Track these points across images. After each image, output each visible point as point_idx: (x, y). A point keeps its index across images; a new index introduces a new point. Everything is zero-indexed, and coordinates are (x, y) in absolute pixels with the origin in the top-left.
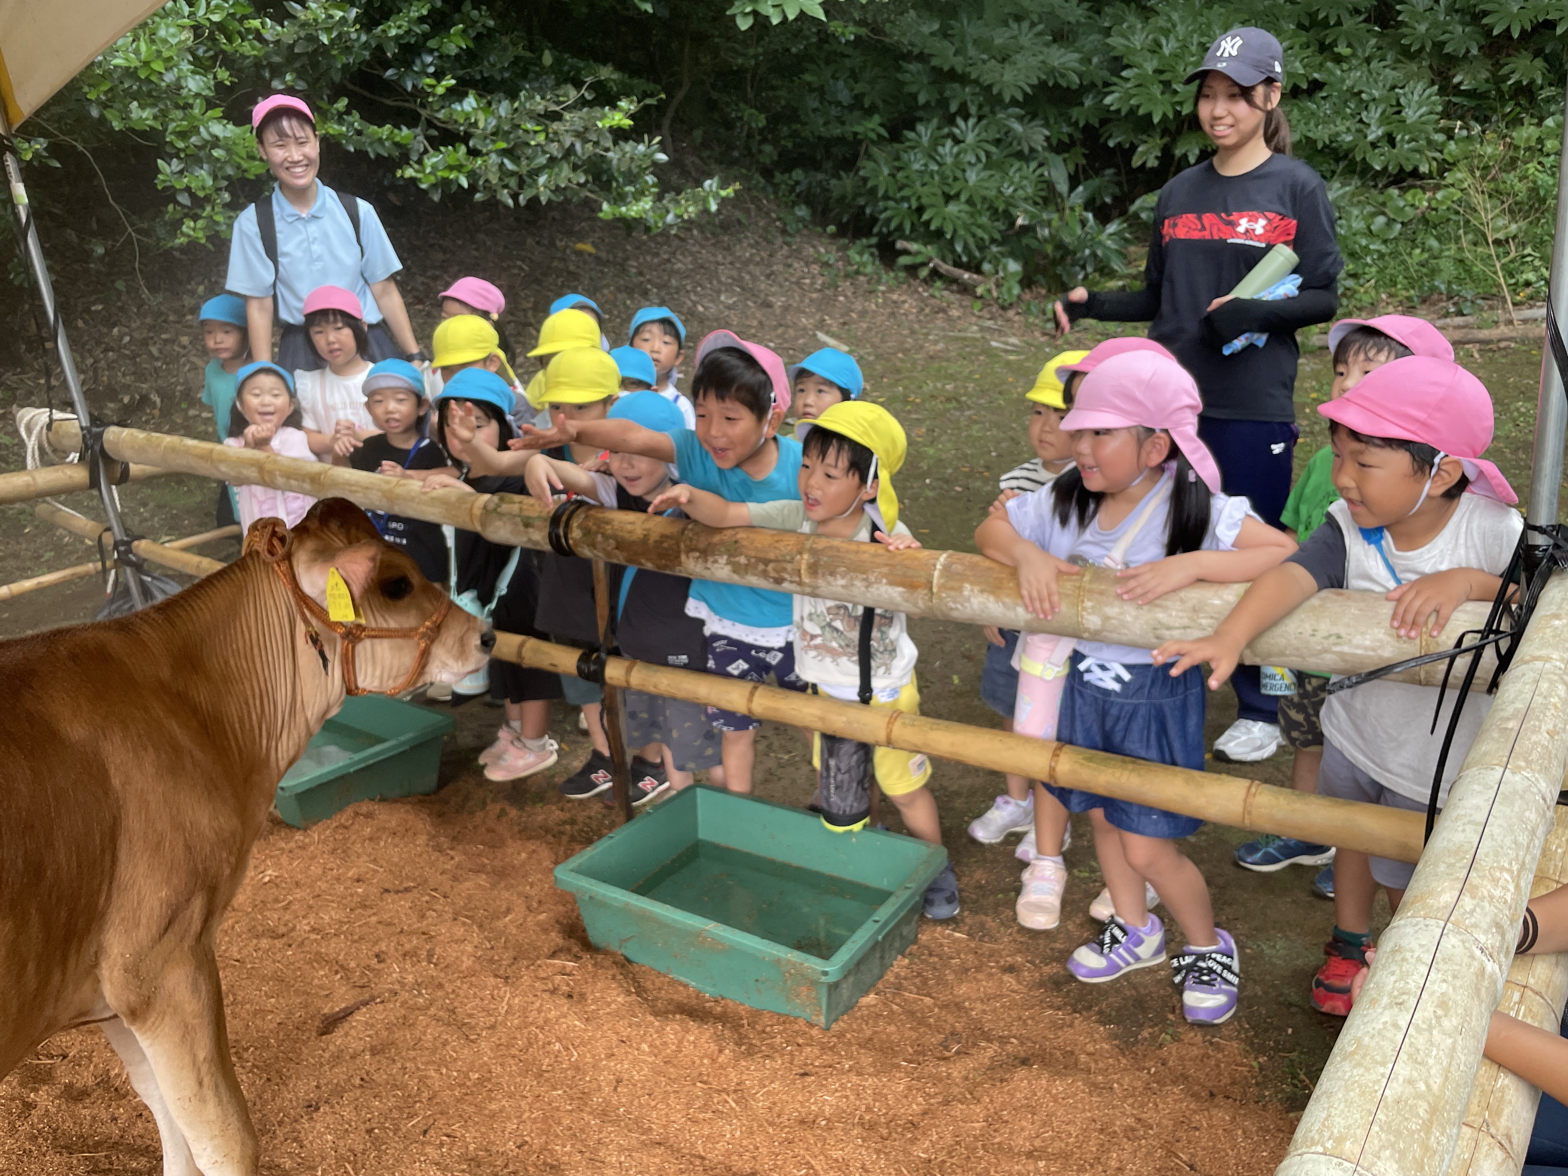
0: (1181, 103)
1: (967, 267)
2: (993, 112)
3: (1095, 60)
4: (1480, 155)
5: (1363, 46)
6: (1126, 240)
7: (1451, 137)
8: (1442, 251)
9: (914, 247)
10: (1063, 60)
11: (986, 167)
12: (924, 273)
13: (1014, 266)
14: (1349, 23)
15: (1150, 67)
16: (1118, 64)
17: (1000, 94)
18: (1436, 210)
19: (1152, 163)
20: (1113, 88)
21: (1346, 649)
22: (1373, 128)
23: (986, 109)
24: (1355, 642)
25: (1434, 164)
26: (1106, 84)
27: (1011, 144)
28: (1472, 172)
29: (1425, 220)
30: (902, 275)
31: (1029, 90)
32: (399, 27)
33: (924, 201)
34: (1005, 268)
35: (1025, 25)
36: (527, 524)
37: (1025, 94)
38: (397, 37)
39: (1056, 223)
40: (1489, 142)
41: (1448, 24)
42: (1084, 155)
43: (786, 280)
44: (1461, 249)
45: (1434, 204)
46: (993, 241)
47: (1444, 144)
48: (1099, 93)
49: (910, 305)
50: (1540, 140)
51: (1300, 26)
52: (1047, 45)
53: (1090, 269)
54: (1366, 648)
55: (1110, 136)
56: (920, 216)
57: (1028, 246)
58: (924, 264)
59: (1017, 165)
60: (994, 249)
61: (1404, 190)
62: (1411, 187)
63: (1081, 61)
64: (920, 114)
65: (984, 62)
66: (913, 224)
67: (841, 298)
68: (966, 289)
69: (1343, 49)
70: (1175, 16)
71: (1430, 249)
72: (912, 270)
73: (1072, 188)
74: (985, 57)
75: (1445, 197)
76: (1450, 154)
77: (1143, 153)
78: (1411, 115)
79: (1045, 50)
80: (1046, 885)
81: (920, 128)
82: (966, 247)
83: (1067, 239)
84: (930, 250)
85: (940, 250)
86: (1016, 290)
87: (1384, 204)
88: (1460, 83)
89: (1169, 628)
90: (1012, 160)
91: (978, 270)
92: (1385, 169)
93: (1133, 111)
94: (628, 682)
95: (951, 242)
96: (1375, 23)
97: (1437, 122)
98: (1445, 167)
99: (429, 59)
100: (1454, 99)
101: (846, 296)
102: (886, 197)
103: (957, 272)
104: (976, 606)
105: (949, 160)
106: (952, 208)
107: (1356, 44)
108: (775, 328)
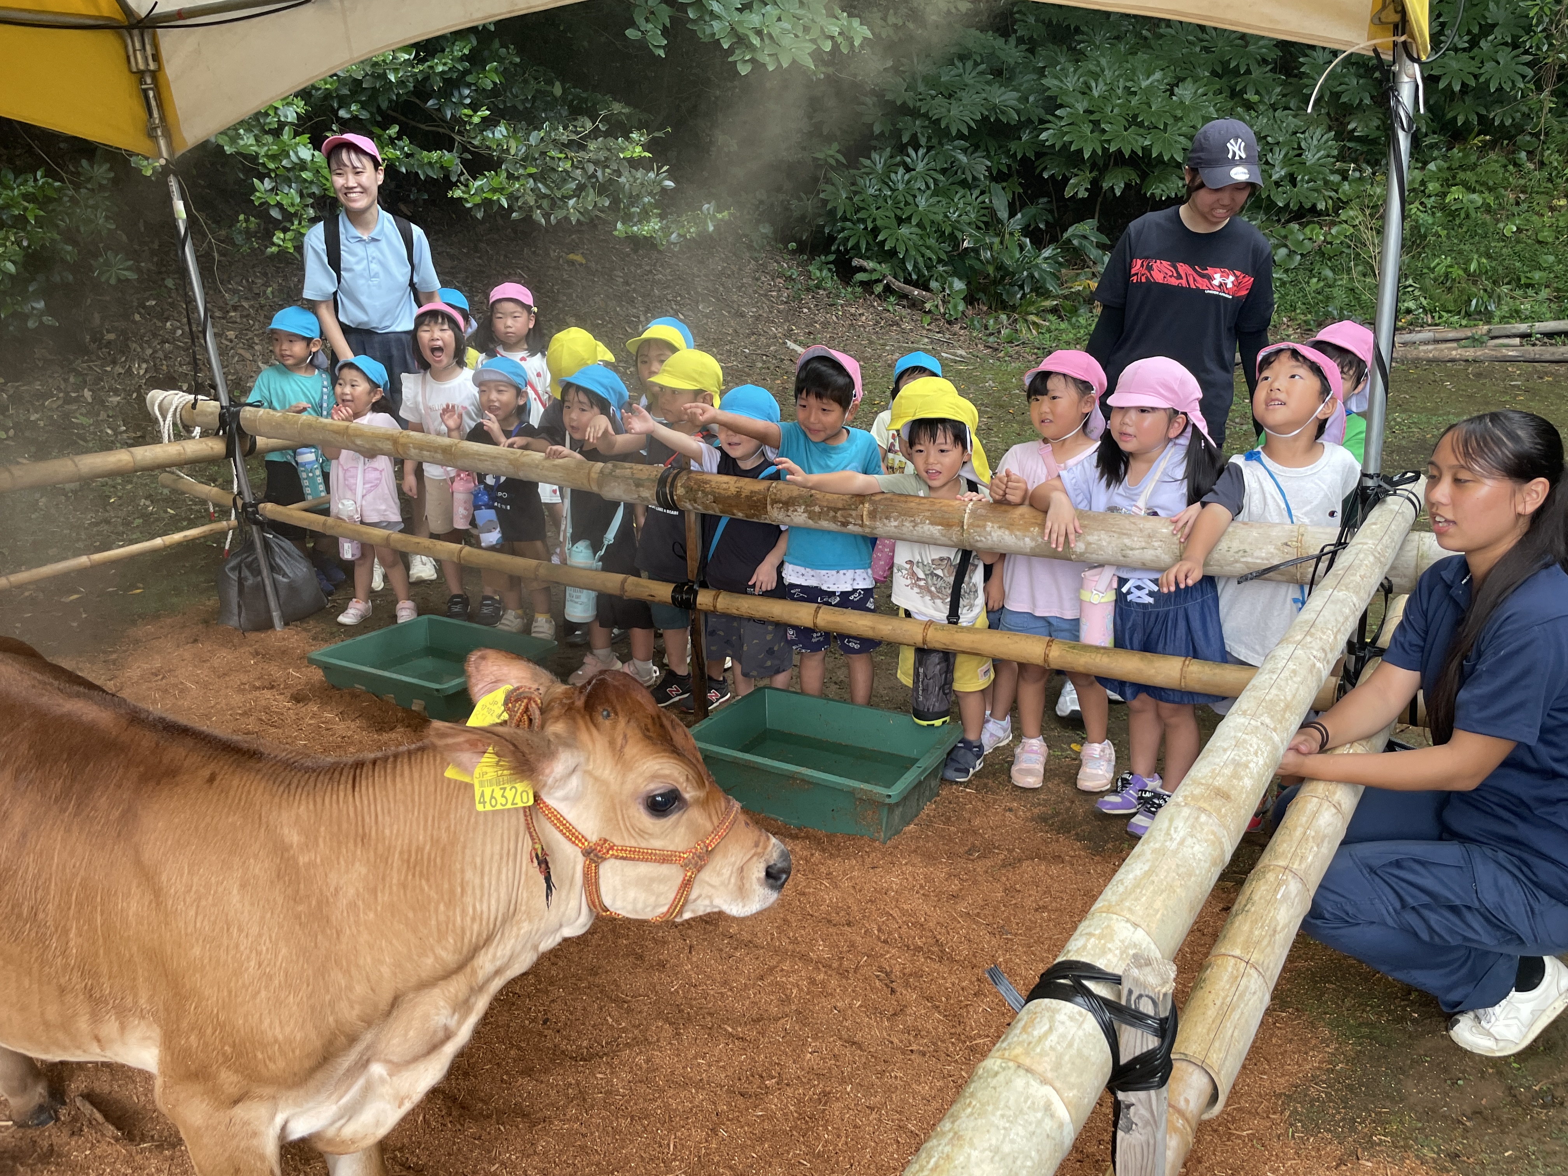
0: (1109, 141)
1: (916, 285)
2: (941, 144)
3: (1031, 99)
4: (1370, 195)
5: (1269, 93)
6: (1060, 264)
7: (1345, 178)
8: (1335, 280)
9: (870, 265)
10: (1003, 98)
11: (935, 194)
12: (879, 289)
13: (959, 285)
14: (1257, 73)
15: (1080, 108)
16: (1052, 104)
17: (947, 127)
18: (1331, 243)
19: (1083, 194)
20: (1047, 125)
21: (1250, 560)
22: (1277, 169)
23: (934, 141)
24: (1255, 554)
25: (1330, 202)
26: (1042, 121)
27: (956, 173)
28: (1362, 210)
29: (1321, 252)
30: (859, 290)
31: (973, 125)
32: (445, 64)
33: (879, 223)
34: (951, 286)
35: (969, 64)
36: (638, 485)
37: (969, 127)
38: (443, 72)
39: (996, 247)
40: (1379, 184)
41: (1344, 76)
42: (1020, 184)
43: (755, 292)
44: (1351, 279)
45: (1329, 239)
46: (940, 261)
47: (1339, 184)
48: (1035, 128)
49: (866, 318)
50: (1423, 183)
51: (1214, 73)
52: (988, 83)
53: (1027, 289)
54: (1262, 559)
55: (1045, 168)
56: (876, 237)
57: (971, 267)
58: (878, 281)
59: (961, 192)
60: (941, 268)
61: (1303, 226)
62: (1308, 223)
63: (1019, 100)
64: (874, 143)
65: (933, 98)
66: (868, 243)
67: (805, 310)
68: (915, 305)
69: (1252, 97)
70: (1103, 62)
71: (1325, 279)
72: (867, 286)
73: (1012, 215)
74: (933, 92)
75: (1338, 233)
76: (1344, 193)
77: (1076, 185)
78: (1310, 158)
79: (987, 88)
80: (1034, 756)
81: (875, 156)
82: (915, 266)
83: (1008, 262)
84: (884, 268)
85: (893, 268)
86: (961, 307)
87: (1286, 237)
88: (1354, 130)
89: (1132, 549)
90: (957, 188)
91: (927, 288)
92: (1287, 205)
93: (1066, 146)
94: (715, 607)
95: (903, 261)
96: (1280, 73)
97: (1334, 164)
98: (1340, 205)
99: (467, 92)
100: (1349, 144)
101: (809, 308)
102: (844, 219)
103: (908, 288)
104: (995, 539)
105: (901, 187)
106: (904, 230)
107: (1263, 92)
108: (748, 336)
